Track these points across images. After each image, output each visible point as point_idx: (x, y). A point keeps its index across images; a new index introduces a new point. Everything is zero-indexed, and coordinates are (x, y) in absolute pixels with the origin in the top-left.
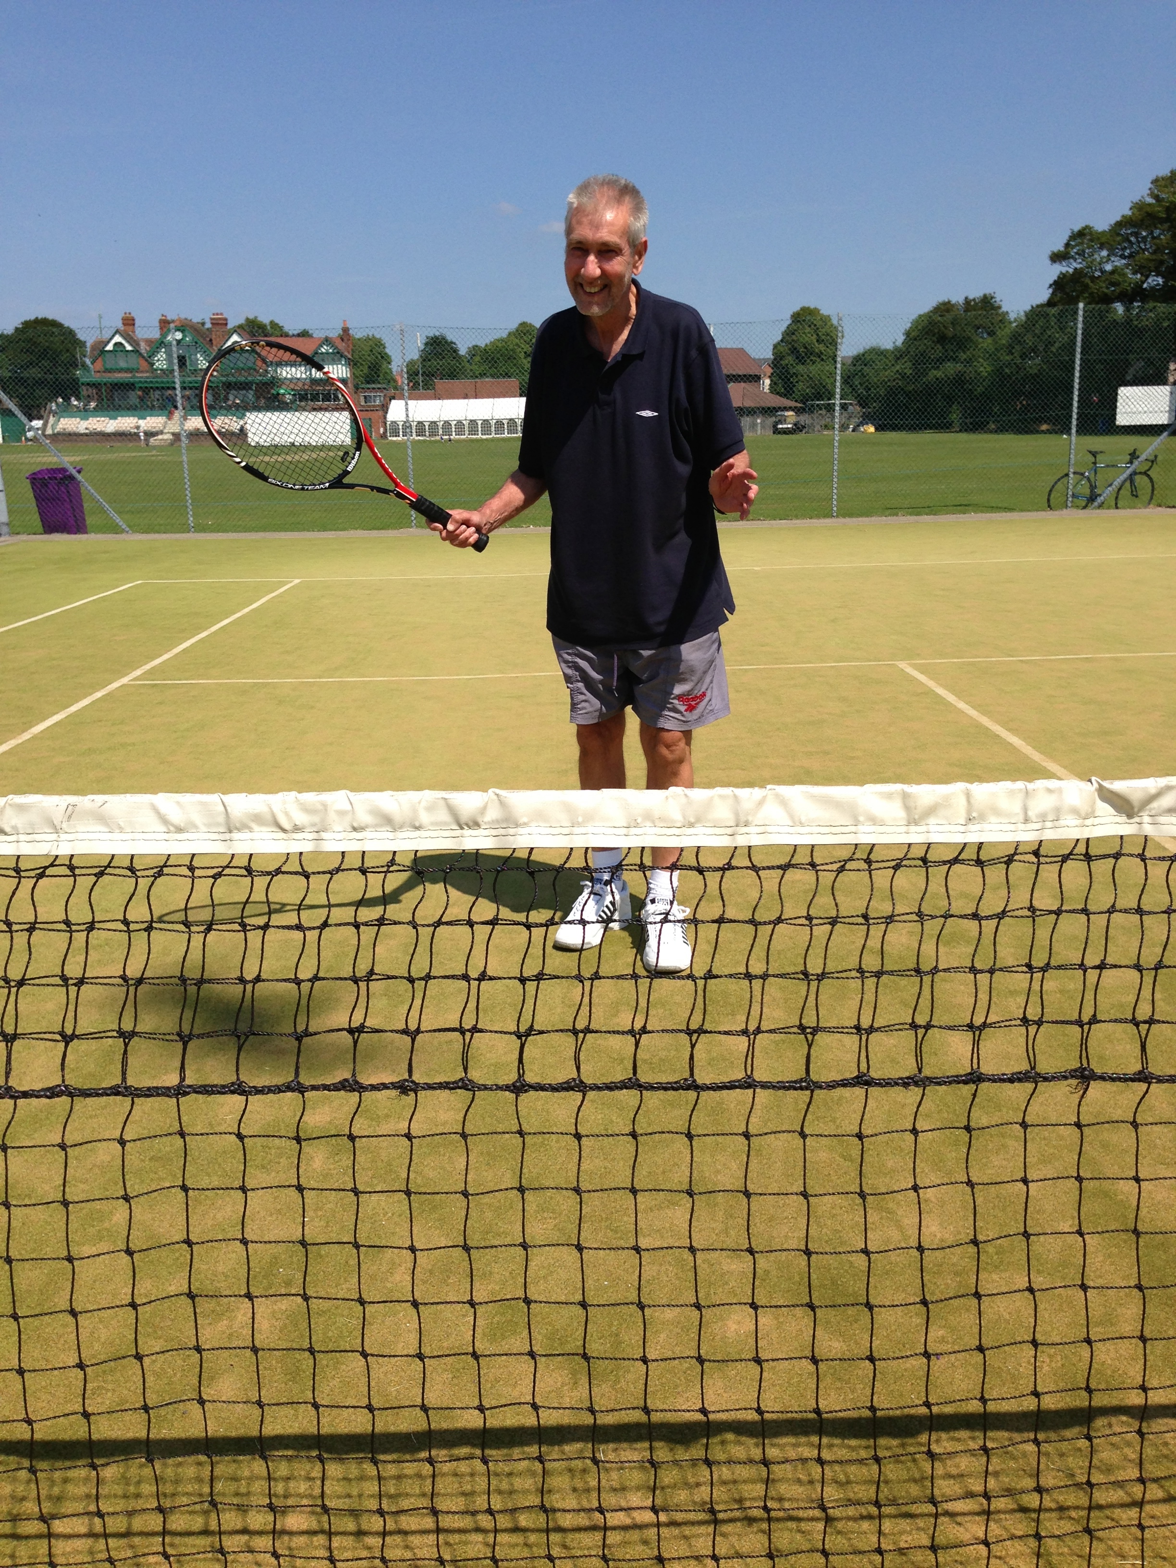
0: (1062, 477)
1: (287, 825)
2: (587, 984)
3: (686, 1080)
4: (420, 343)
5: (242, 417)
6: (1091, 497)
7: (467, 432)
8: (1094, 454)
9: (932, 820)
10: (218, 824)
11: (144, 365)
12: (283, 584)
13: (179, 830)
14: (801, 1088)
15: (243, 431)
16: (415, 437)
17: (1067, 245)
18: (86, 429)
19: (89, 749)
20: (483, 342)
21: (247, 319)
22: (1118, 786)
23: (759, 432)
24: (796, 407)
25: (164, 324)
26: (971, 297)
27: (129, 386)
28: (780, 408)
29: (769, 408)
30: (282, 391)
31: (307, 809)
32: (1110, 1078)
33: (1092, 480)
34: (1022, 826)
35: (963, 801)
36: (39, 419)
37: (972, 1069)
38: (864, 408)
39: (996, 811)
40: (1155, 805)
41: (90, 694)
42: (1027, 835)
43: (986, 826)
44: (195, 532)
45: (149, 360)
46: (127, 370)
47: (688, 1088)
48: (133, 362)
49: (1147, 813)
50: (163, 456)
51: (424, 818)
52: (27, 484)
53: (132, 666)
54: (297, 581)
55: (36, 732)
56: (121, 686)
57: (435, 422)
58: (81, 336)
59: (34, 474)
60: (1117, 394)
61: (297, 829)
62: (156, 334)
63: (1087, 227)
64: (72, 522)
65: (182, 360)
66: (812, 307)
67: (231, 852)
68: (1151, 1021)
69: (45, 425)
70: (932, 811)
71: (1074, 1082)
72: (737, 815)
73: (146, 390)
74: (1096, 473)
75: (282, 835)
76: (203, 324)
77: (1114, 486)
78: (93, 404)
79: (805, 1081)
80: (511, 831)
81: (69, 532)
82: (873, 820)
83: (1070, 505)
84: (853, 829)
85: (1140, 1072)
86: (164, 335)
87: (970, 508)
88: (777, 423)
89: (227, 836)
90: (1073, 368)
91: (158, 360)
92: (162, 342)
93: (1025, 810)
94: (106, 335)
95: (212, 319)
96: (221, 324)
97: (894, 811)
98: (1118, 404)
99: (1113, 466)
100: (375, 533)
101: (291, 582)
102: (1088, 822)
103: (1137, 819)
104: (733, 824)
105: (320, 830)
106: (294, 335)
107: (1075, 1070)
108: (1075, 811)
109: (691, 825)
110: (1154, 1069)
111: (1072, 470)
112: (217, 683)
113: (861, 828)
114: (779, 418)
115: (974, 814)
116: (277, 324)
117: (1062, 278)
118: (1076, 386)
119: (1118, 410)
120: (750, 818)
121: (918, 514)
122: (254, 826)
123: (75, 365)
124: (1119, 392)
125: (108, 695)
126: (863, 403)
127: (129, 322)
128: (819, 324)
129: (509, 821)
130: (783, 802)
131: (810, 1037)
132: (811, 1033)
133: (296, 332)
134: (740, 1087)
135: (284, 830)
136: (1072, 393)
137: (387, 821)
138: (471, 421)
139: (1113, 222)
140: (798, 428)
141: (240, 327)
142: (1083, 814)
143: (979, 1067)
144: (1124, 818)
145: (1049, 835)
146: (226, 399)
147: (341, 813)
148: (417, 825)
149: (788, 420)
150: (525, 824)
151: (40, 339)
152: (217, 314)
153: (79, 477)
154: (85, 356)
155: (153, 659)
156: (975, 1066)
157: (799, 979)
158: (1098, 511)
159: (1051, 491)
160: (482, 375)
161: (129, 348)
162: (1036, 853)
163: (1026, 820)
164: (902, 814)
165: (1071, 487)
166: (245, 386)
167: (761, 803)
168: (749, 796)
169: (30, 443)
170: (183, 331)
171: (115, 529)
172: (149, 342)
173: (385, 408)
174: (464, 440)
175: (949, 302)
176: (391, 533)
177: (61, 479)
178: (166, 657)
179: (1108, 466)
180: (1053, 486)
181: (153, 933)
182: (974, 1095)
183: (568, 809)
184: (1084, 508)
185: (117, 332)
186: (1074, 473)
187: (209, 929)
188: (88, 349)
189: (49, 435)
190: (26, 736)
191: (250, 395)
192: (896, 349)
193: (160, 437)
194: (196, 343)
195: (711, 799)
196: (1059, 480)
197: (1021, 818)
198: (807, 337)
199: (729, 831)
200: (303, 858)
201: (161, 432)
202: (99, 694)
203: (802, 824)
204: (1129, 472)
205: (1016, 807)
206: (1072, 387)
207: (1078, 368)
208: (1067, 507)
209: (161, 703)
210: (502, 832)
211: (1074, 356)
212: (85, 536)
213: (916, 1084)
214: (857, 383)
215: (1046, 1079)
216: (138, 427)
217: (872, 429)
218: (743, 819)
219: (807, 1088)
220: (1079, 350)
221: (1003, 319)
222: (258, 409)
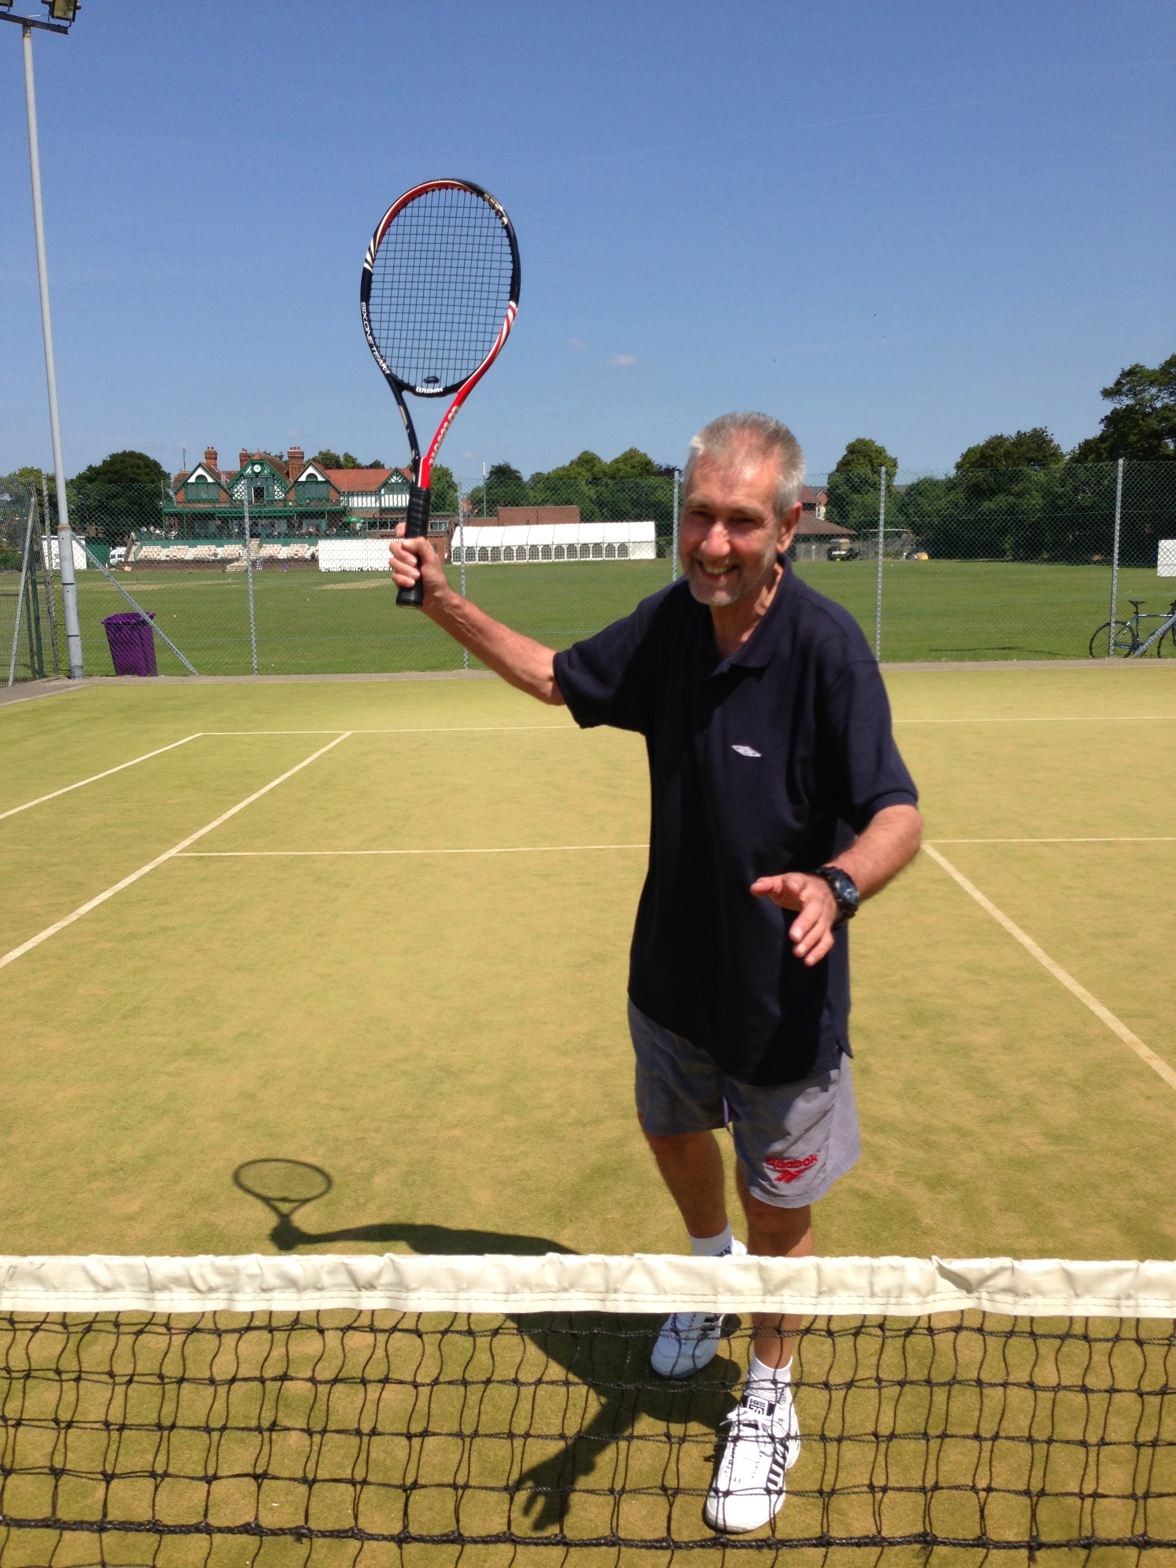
0: (1104, 626)
1: (202, 1287)
2: (468, 1440)
3: (556, 1536)
4: (485, 473)
5: (316, 544)
6: (1133, 646)
7: (527, 557)
8: (1136, 604)
9: (786, 1292)
10: (142, 1285)
11: (224, 496)
12: (336, 736)
13: (107, 1289)
14: (662, 1548)
15: (314, 559)
16: (477, 561)
17: (1118, 383)
18: (167, 556)
19: (131, 934)
20: (547, 468)
21: (321, 453)
22: (957, 1265)
23: (814, 557)
24: (849, 535)
25: (246, 459)
26: (1022, 432)
27: (210, 516)
28: (833, 535)
29: (822, 535)
30: (353, 520)
31: (220, 1272)
32: (951, 1543)
33: (1135, 629)
34: (868, 1300)
35: (813, 1274)
36: (121, 545)
37: (822, 1532)
38: (918, 535)
39: (845, 1286)
40: (991, 1283)
41: (139, 868)
42: (872, 1309)
43: (835, 1299)
44: (260, 673)
45: (228, 491)
46: (209, 501)
47: (557, 1544)
48: (214, 493)
49: (985, 1289)
50: (238, 584)
51: (326, 1280)
52: (103, 628)
53: (183, 834)
54: (348, 733)
55: (83, 913)
56: (169, 859)
57: (498, 548)
58: (166, 468)
59: (109, 619)
60: (1157, 547)
61: (211, 1290)
62: (236, 467)
63: (1137, 366)
64: (143, 664)
65: (259, 492)
66: (867, 439)
67: (152, 1310)
68: (989, 1489)
69: (128, 552)
70: (785, 1283)
71: (917, 1547)
72: (607, 1281)
73: (225, 520)
74: (1138, 622)
75: (198, 1295)
76: (281, 457)
77: (1156, 636)
78: (174, 533)
79: (666, 1541)
80: (403, 1295)
81: (140, 674)
82: (732, 1291)
83: (1112, 653)
84: (712, 1298)
85: (980, 1538)
86: (244, 468)
87: (1014, 652)
88: (830, 551)
89: (150, 1295)
90: (1114, 522)
91: (237, 492)
92: (242, 475)
93: (871, 1285)
94: (189, 469)
95: (289, 453)
96: (298, 458)
97: (752, 1281)
98: (1159, 557)
99: (1155, 616)
100: (428, 675)
101: (341, 735)
102: (930, 1299)
103: (976, 1294)
104: (603, 1289)
105: (234, 1290)
106: (367, 467)
107: (919, 1535)
108: (916, 1290)
109: (565, 1290)
110: (993, 1535)
111: (1113, 620)
112: (260, 856)
113: (720, 1298)
114: (833, 545)
115: (824, 1289)
116: (351, 457)
117: (1115, 412)
118: (1117, 539)
119: (1159, 562)
120: (619, 1286)
121: (961, 659)
122: (173, 1287)
123: (158, 495)
124: (1160, 545)
125: (155, 869)
126: (916, 529)
127: (212, 456)
128: (873, 455)
129: (401, 1285)
130: (649, 1272)
131: (671, 1498)
132: (672, 1495)
133: (368, 464)
134: (606, 1544)
135: (200, 1291)
136: (1113, 545)
137: (292, 1284)
138: (532, 546)
139: (1162, 362)
140: (851, 555)
141: (314, 460)
142: (924, 1293)
143: (828, 1531)
144: (964, 1293)
145: (893, 1311)
146: (300, 526)
147: (252, 1277)
148: (320, 1286)
149: (843, 547)
150: (415, 1289)
151: (128, 471)
152: (295, 448)
153: (152, 622)
154: (169, 487)
155: (202, 825)
156: (825, 1530)
157: (661, 1442)
158: (1140, 660)
159: (1093, 639)
160: (544, 502)
161: (210, 480)
162: (881, 1327)
163: (873, 1295)
164: (758, 1284)
165: (1113, 636)
166: (320, 515)
167: (629, 1271)
168: (618, 1262)
169: (114, 569)
170: (262, 465)
171: (185, 673)
172: (230, 475)
173: (450, 534)
174: (525, 565)
175: (1002, 436)
176: (442, 676)
177: (134, 624)
178: (215, 823)
179: (1149, 616)
180: (1095, 635)
181: (82, 1383)
182: (825, 1557)
183: (454, 1274)
184: (1126, 656)
185: (200, 465)
186: (1116, 622)
187: (130, 1381)
188: (172, 481)
189: (132, 562)
190: (73, 917)
191: (323, 524)
192: (950, 480)
193: (236, 564)
194: (274, 475)
195: (584, 1267)
196: (1101, 629)
197: (868, 1291)
198: (862, 470)
199: (600, 1296)
200: (217, 1317)
201: (237, 560)
202: (147, 869)
203: (666, 1292)
204: (1170, 622)
205: (862, 1282)
206: (1113, 539)
207: (1118, 521)
208: (1109, 655)
209: (204, 880)
210: (395, 1294)
211: (1114, 509)
212: (154, 678)
213: (770, 1547)
214: (911, 511)
215: (891, 1544)
216: (215, 555)
217: (925, 556)
218: (612, 1286)
219: (667, 1548)
220: (1119, 504)
221: (1056, 454)
222: (328, 536)
